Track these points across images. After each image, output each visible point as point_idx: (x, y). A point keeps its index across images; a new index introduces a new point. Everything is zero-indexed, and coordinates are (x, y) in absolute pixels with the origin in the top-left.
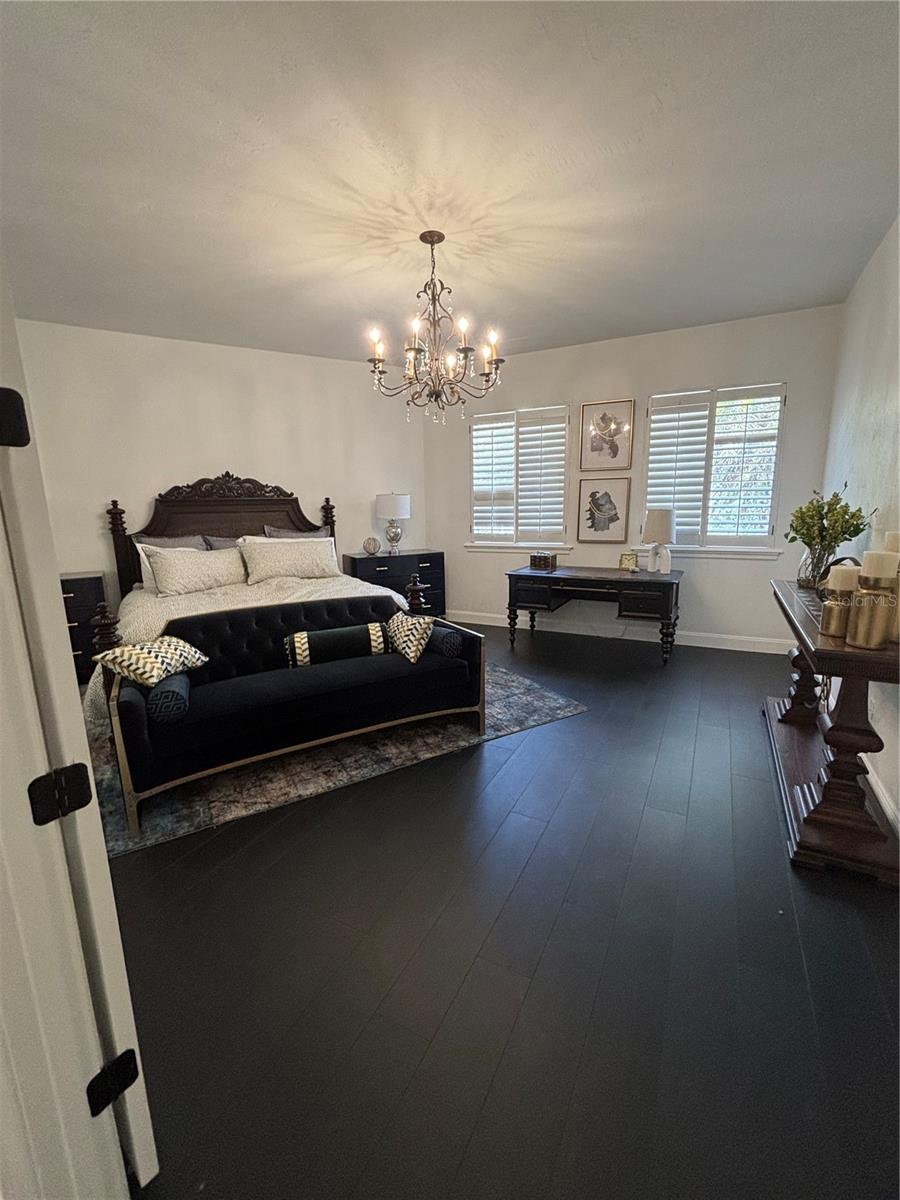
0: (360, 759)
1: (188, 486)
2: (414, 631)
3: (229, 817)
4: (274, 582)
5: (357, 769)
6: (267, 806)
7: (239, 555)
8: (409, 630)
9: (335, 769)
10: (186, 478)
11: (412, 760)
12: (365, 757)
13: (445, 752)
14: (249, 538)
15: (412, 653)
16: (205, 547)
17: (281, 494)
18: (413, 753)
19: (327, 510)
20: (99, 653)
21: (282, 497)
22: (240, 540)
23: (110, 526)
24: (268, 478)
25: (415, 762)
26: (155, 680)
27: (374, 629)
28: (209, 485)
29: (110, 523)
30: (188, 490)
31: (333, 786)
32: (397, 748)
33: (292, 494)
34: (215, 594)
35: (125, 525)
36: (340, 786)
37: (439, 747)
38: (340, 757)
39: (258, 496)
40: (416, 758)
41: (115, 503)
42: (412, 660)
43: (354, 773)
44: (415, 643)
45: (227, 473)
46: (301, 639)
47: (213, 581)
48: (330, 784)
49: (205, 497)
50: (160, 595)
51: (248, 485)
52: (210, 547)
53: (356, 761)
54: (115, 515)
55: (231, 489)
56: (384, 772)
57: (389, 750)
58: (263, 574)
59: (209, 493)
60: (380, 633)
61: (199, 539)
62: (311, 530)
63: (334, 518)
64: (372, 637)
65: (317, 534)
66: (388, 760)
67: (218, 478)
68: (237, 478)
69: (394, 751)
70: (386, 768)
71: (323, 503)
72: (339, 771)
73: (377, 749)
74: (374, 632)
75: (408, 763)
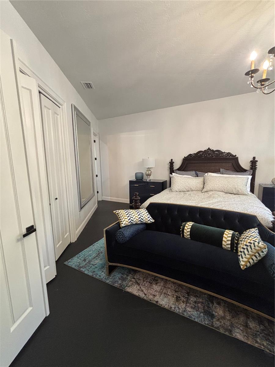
0: (199, 303)
1: (194, 154)
2: (249, 248)
3: (129, 290)
4: (211, 193)
5: (192, 307)
6: (144, 295)
7: (203, 180)
8: (246, 245)
9: (183, 298)
10: (194, 151)
11: (226, 330)
12: (202, 303)
13: (256, 345)
14: (210, 174)
15: (244, 261)
16: (195, 175)
17: (230, 156)
18: (232, 325)
19: (254, 163)
20: (115, 211)
21: (231, 157)
22: (206, 174)
23: (170, 167)
24: (225, 149)
25: (227, 333)
26: (123, 225)
27: (228, 235)
28: (201, 153)
29: (170, 166)
30: (194, 155)
31: (173, 309)
32: (224, 312)
33: (236, 156)
34: (186, 194)
35: (173, 167)
36: (176, 311)
37: (255, 336)
38: (191, 293)
39: (220, 156)
40: (230, 331)
41: (172, 160)
42: (242, 267)
43: (188, 309)
44: (248, 256)
45: (209, 148)
46: (189, 226)
47: (189, 189)
48: (173, 306)
49: (200, 157)
50: (171, 191)
51: (216, 152)
52: (197, 176)
53: (195, 302)
54: (172, 163)
55: (209, 154)
56: (203, 323)
57: (218, 310)
58: (209, 189)
59: (201, 156)
60: (230, 239)
61: (194, 172)
62: (242, 171)
63: (256, 166)
64: (224, 239)
65: (244, 173)
66: (212, 316)
67: (205, 150)
68: (212, 150)
69: (221, 313)
70: (206, 322)
71: (251, 159)
72: (183, 302)
73: (213, 303)
74: (226, 236)
75: (222, 331)
